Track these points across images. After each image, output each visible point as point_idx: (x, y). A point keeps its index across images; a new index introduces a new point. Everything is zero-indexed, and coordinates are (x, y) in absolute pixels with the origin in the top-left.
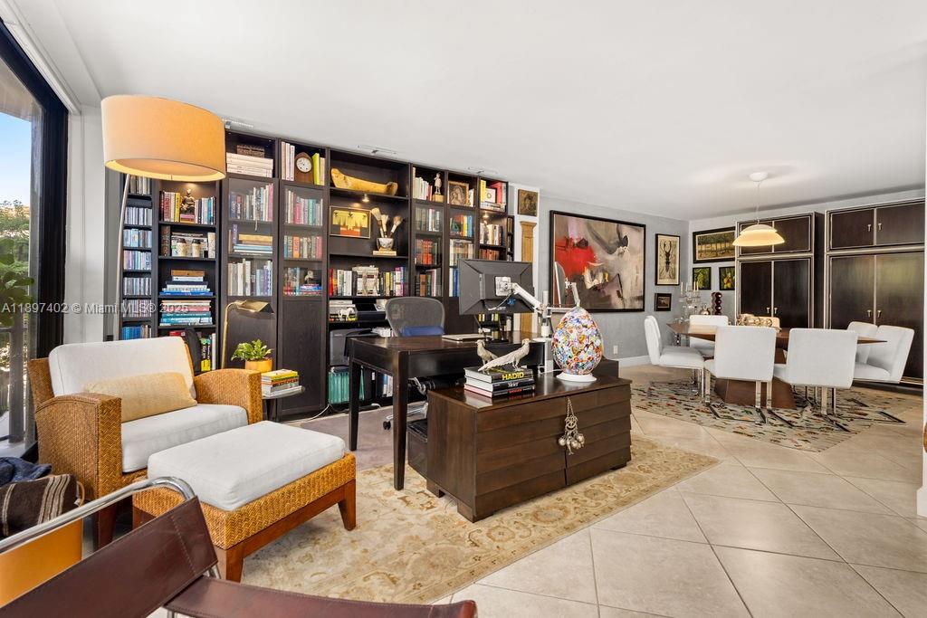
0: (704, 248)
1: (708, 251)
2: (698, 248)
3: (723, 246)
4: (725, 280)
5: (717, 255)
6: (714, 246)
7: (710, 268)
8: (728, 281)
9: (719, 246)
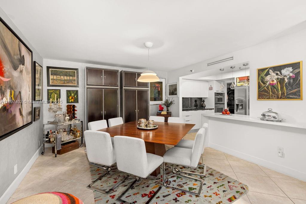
0: (55, 77)
1: (59, 80)
2: (51, 77)
3: (68, 78)
4: (70, 98)
5: (64, 83)
6: (62, 77)
7: (60, 90)
8: (72, 98)
9: (66, 78)
